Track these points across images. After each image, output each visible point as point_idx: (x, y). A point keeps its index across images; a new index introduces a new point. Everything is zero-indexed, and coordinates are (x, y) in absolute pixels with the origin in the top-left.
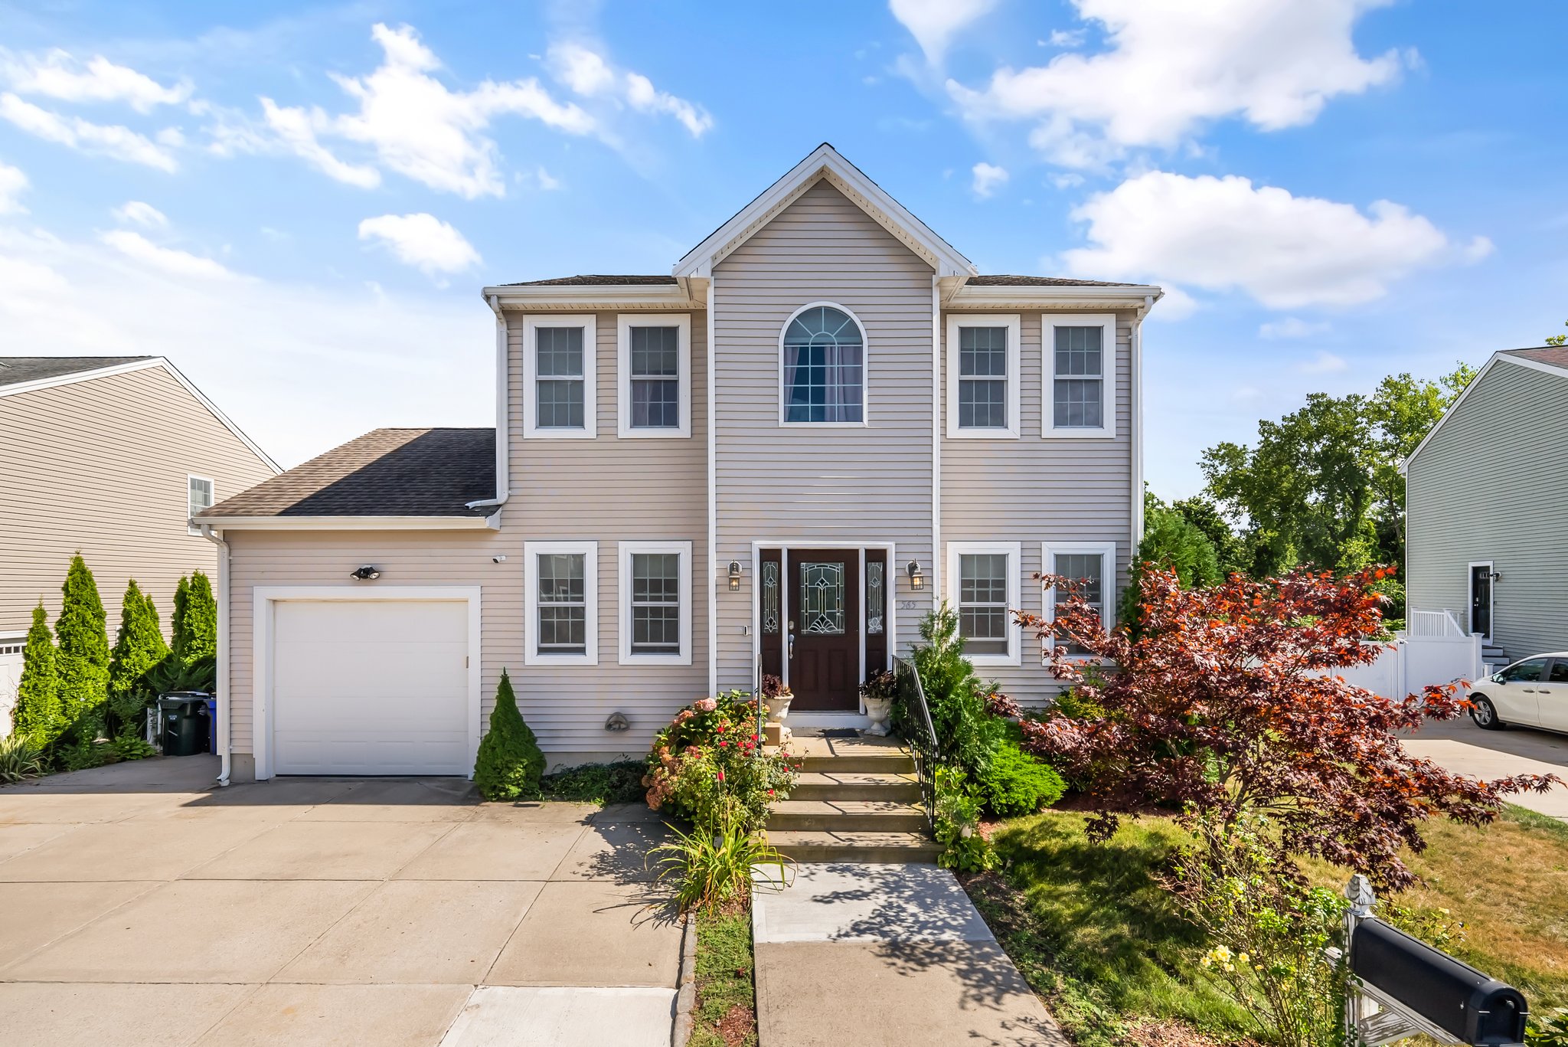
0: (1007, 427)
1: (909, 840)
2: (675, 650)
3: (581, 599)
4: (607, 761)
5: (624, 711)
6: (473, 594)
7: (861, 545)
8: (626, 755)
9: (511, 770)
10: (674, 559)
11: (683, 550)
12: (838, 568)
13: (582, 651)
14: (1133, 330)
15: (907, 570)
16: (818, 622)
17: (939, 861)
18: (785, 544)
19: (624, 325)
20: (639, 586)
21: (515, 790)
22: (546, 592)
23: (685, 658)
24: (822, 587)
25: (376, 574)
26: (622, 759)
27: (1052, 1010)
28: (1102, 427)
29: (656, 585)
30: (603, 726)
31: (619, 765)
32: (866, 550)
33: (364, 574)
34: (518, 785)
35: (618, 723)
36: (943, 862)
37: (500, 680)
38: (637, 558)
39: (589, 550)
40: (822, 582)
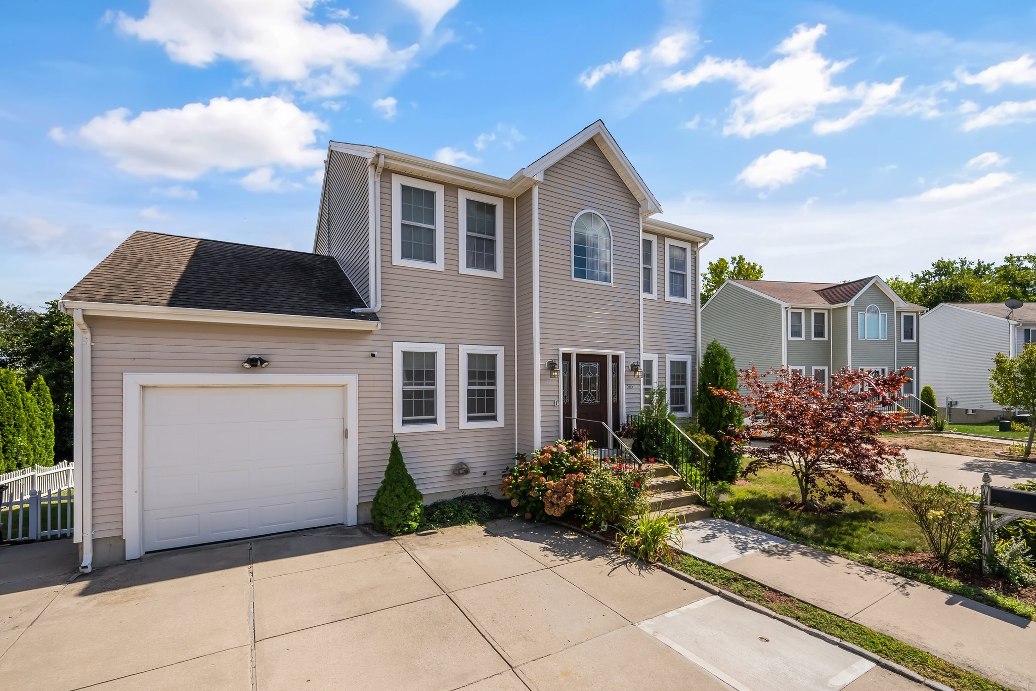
0: (652, 293)
1: (694, 508)
2: (494, 418)
3: (433, 384)
4: (450, 497)
5: (465, 461)
6: (351, 381)
7: (610, 352)
8: (462, 491)
9: (412, 510)
10: (493, 357)
11: (499, 352)
12: (597, 365)
13: (434, 421)
14: (697, 252)
15: (630, 367)
16: (587, 397)
17: (715, 515)
18: (574, 351)
19: (463, 197)
20: (471, 375)
21: (415, 525)
22: (408, 379)
23: (500, 423)
24: (589, 377)
25: (266, 364)
26: (461, 495)
27: (848, 559)
28: (686, 298)
29: (482, 375)
30: (450, 473)
31: (458, 498)
32: (612, 356)
33: (255, 363)
34: (415, 521)
35: (461, 470)
36: (717, 516)
37: (391, 446)
38: (471, 356)
39: (440, 350)
40: (589, 373)
